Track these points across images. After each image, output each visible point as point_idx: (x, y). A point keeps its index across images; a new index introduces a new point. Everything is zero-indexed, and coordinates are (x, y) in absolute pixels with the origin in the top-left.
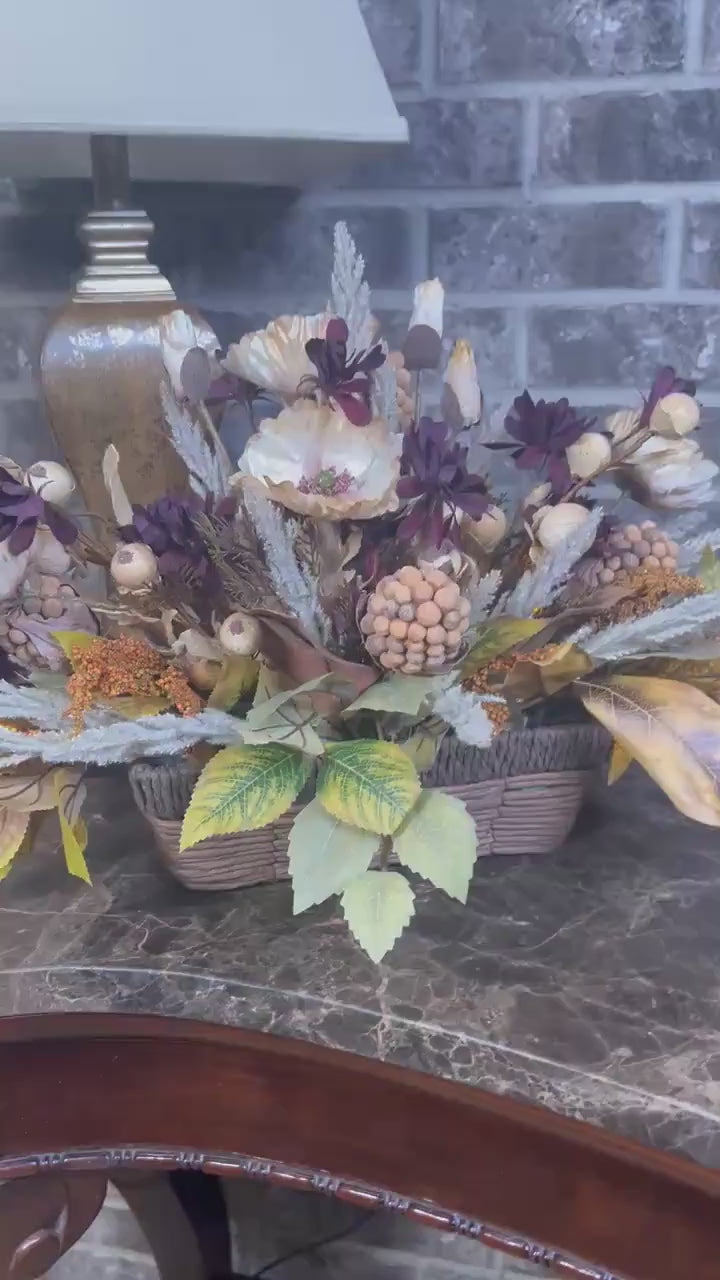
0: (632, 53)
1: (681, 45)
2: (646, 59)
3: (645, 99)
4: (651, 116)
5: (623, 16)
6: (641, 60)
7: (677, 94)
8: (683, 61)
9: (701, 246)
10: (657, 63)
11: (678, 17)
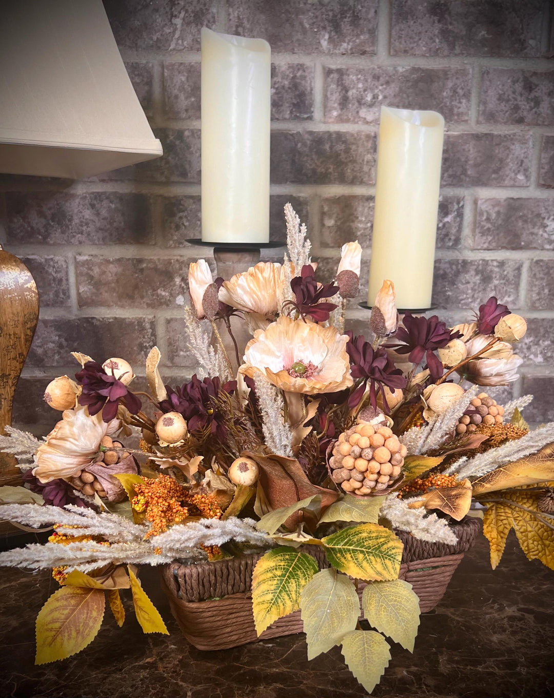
0: (282, 108)
1: (311, 105)
2: (291, 112)
3: (292, 135)
4: (296, 145)
5: (276, 86)
6: (288, 112)
7: (311, 133)
8: (313, 114)
9: (330, 222)
10: (298, 115)
11: (309, 89)
